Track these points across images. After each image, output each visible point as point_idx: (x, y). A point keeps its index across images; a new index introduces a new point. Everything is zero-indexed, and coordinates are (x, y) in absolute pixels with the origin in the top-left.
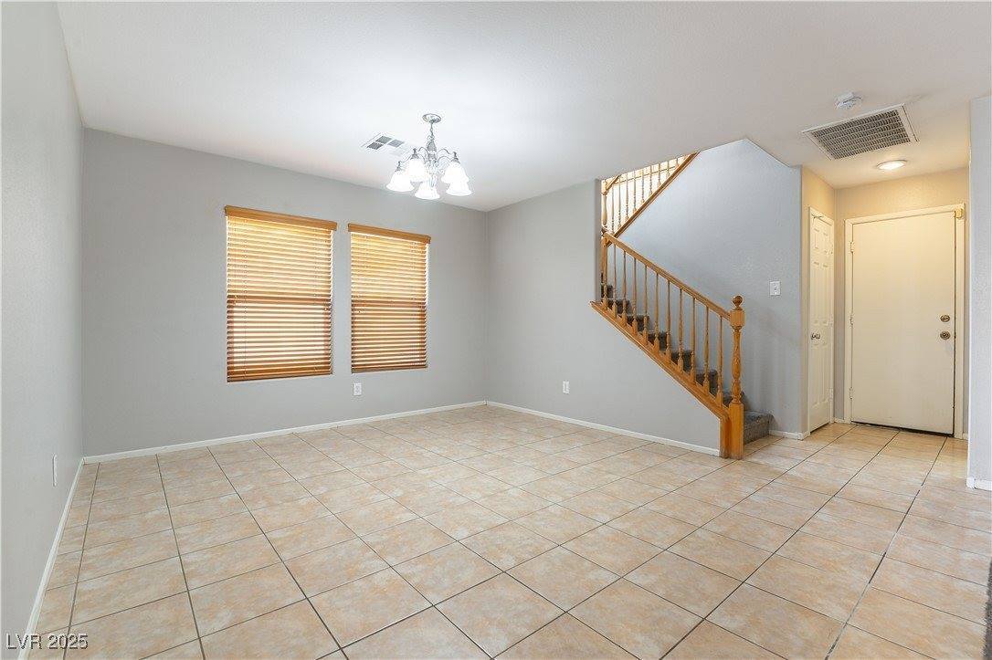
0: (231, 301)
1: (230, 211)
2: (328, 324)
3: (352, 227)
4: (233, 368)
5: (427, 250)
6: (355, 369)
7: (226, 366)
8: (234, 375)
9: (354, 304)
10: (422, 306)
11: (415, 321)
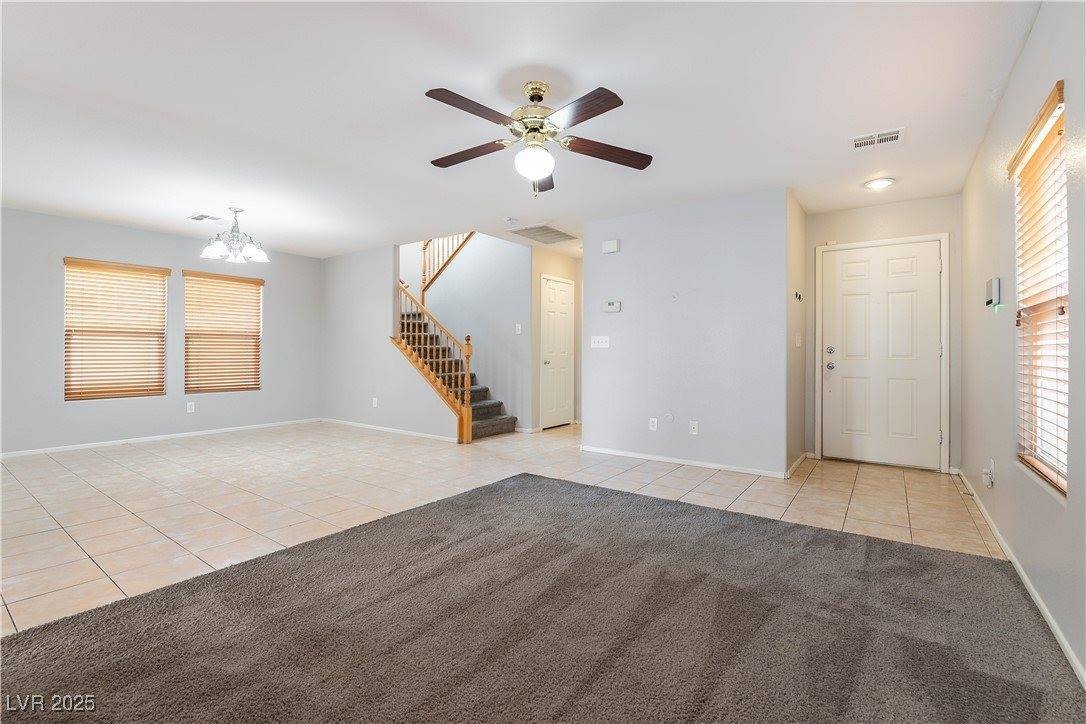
0: (69, 334)
1: (68, 261)
2: (162, 353)
3: (185, 273)
4: (69, 389)
5: (261, 291)
6: (188, 390)
7: (64, 388)
8: (70, 395)
9: (187, 337)
10: (256, 337)
11: (251, 352)
